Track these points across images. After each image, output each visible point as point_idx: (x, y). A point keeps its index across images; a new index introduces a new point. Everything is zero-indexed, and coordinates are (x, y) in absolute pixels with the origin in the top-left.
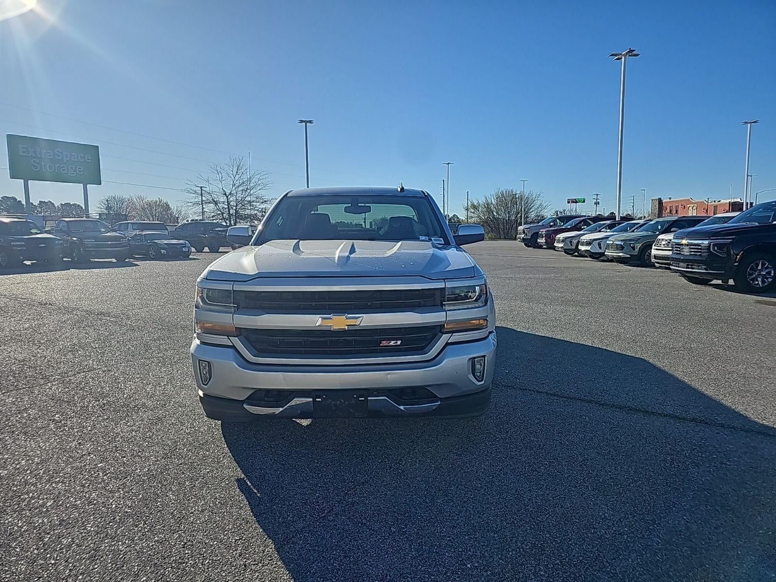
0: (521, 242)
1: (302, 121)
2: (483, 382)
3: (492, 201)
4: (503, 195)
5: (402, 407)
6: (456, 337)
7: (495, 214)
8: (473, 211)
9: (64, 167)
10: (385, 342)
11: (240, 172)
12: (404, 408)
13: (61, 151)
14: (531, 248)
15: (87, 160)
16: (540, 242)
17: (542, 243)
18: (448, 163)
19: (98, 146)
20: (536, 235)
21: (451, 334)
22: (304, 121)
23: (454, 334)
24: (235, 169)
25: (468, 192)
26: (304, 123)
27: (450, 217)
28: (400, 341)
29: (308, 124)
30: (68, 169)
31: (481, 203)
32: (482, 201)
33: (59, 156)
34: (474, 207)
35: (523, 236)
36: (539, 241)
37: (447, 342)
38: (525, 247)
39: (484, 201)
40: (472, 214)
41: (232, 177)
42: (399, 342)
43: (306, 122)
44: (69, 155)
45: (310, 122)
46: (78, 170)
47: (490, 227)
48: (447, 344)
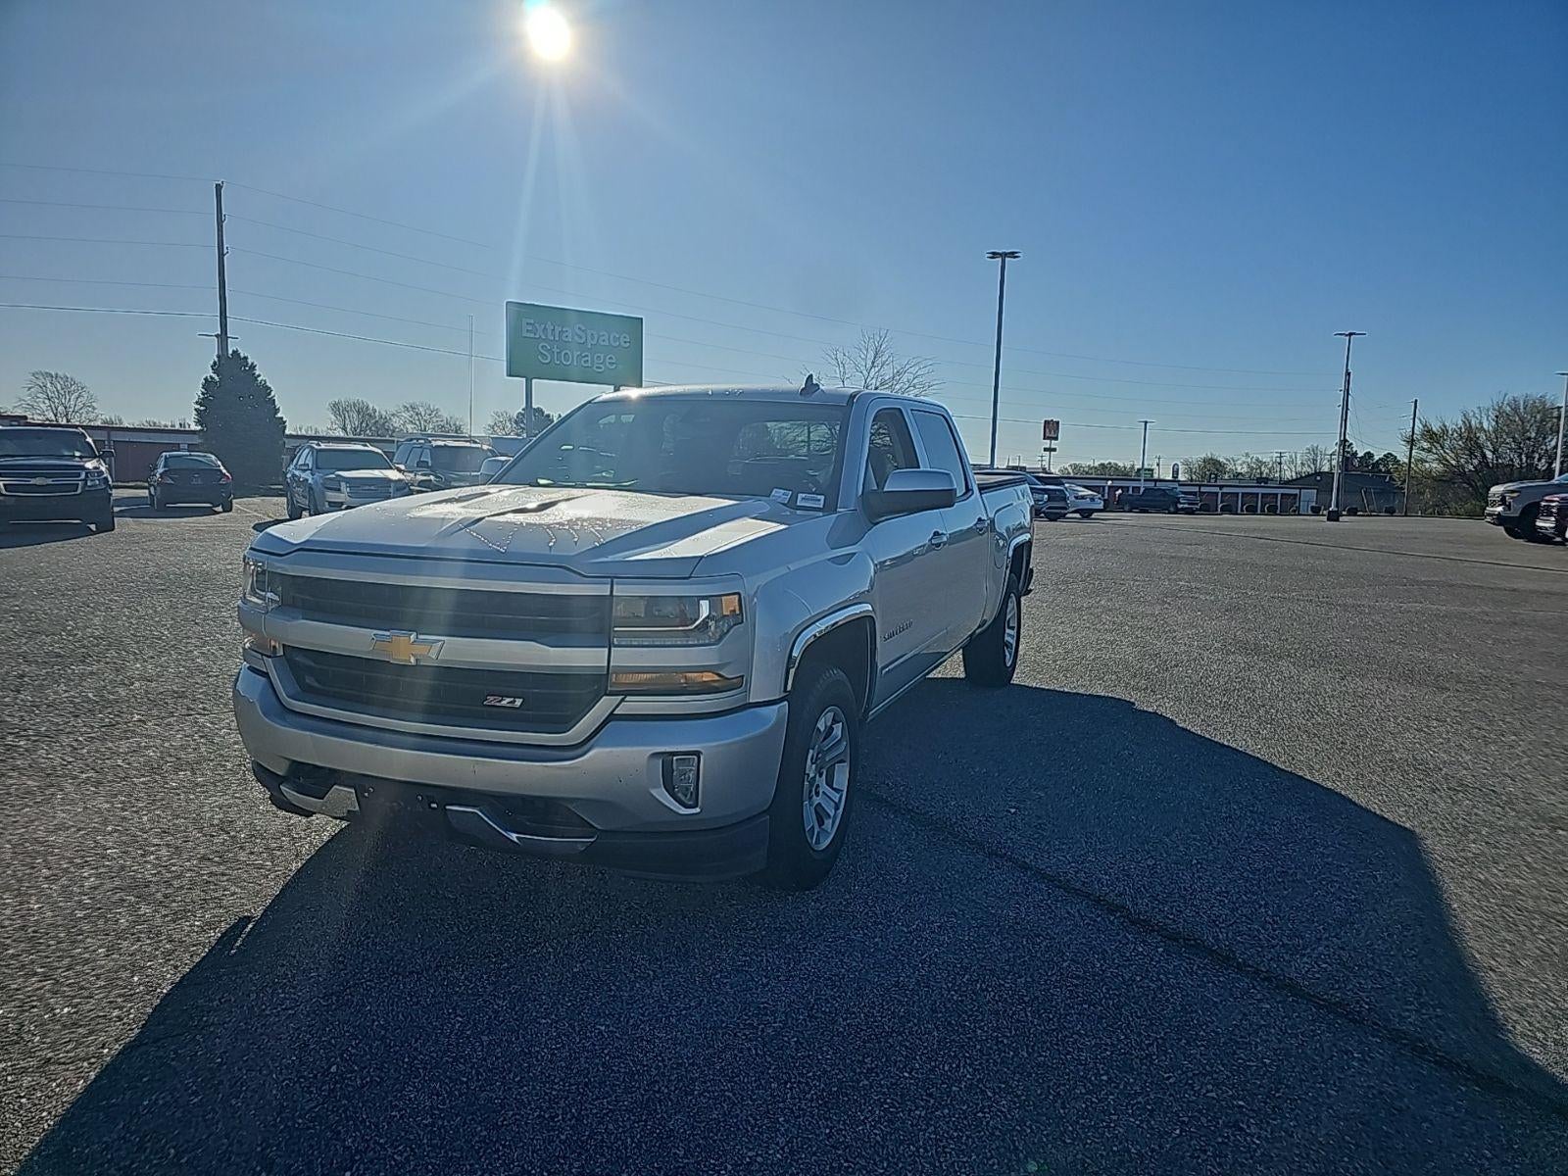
0: (1494, 524)
1: (994, 255)
2: (698, 810)
3: (1481, 423)
4: (1515, 410)
5: (514, 836)
6: (634, 705)
7: (1489, 455)
8: (1426, 445)
9: (587, 356)
10: (492, 698)
11: (879, 361)
12: (517, 838)
13: (583, 329)
14: (1521, 541)
15: (623, 343)
16: (1541, 528)
17: (1546, 528)
18: (1351, 334)
19: (642, 319)
20: (1533, 510)
21: (621, 697)
22: (1000, 254)
23: (628, 698)
24: (871, 354)
25: (1416, 401)
26: (1000, 259)
27: (1376, 458)
28: (521, 700)
29: (1007, 259)
30: (592, 358)
31: (1450, 427)
32: (1454, 422)
33: (581, 338)
34: (1430, 435)
35: (1500, 509)
36: (1539, 523)
37: (612, 713)
38: (1507, 536)
39: (1460, 423)
40: (1424, 455)
41: (864, 372)
42: (518, 702)
43: (1004, 255)
44: (596, 336)
45: (1013, 255)
46: (608, 360)
47: (1471, 486)
48: (612, 717)
